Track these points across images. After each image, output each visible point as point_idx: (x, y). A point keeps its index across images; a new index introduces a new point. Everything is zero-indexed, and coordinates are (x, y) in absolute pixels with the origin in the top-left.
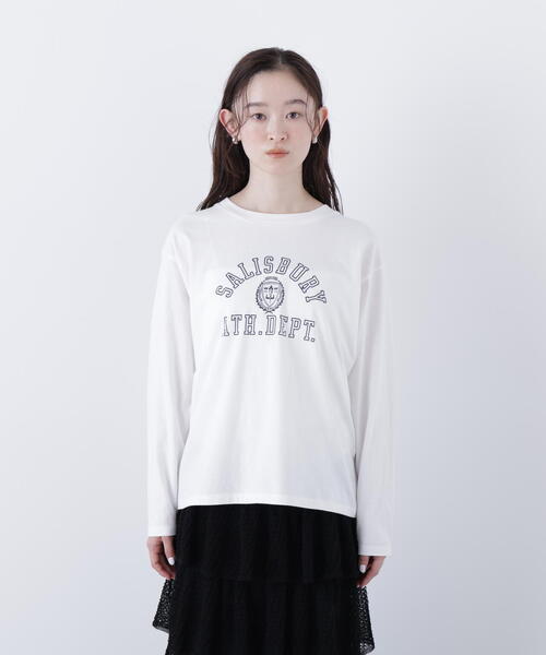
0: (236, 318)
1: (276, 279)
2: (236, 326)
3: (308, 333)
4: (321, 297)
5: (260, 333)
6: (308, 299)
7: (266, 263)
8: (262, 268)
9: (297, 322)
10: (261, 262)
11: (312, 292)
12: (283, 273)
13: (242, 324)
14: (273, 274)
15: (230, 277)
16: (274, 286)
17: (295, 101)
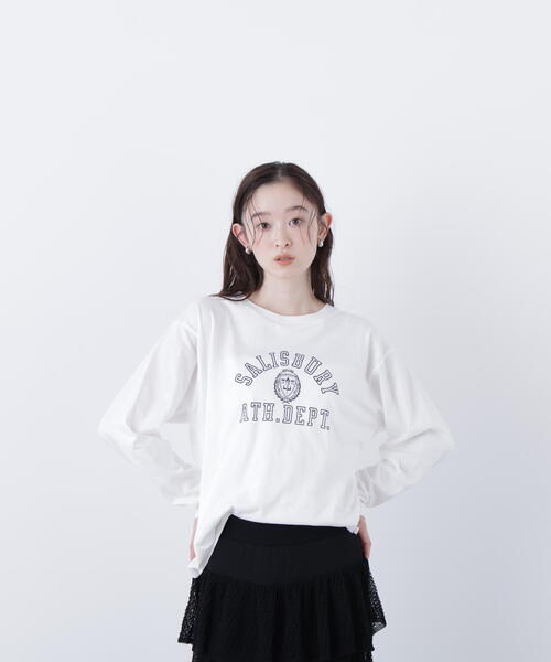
0: (256, 406)
1: (292, 371)
2: (256, 413)
3: (324, 421)
4: (334, 388)
5: (278, 420)
6: (324, 391)
7: (282, 358)
8: (279, 361)
9: (313, 411)
10: (277, 356)
11: (326, 384)
12: (299, 367)
13: (261, 411)
14: (290, 367)
15: (249, 367)
16: (290, 379)
17: (296, 208)
